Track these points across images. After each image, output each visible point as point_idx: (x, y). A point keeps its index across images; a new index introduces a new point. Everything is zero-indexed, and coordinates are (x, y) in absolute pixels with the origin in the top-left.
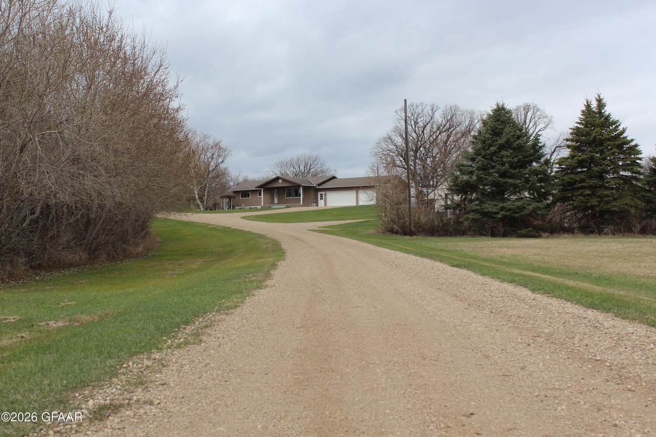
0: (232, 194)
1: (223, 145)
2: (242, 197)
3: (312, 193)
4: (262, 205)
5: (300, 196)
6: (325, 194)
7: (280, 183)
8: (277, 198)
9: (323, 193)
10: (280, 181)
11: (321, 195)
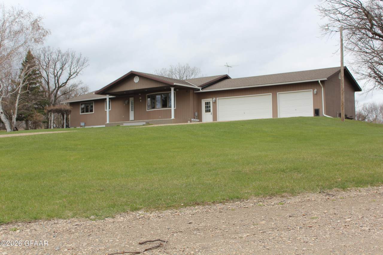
0: (68, 107)
1: (44, 24)
2: (83, 112)
3: (191, 101)
4: (108, 122)
5: (170, 107)
6: (215, 103)
7: (136, 84)
8: (133, 112)
9: (210, 100)
10: (136, 80)
11: (207, 104)
